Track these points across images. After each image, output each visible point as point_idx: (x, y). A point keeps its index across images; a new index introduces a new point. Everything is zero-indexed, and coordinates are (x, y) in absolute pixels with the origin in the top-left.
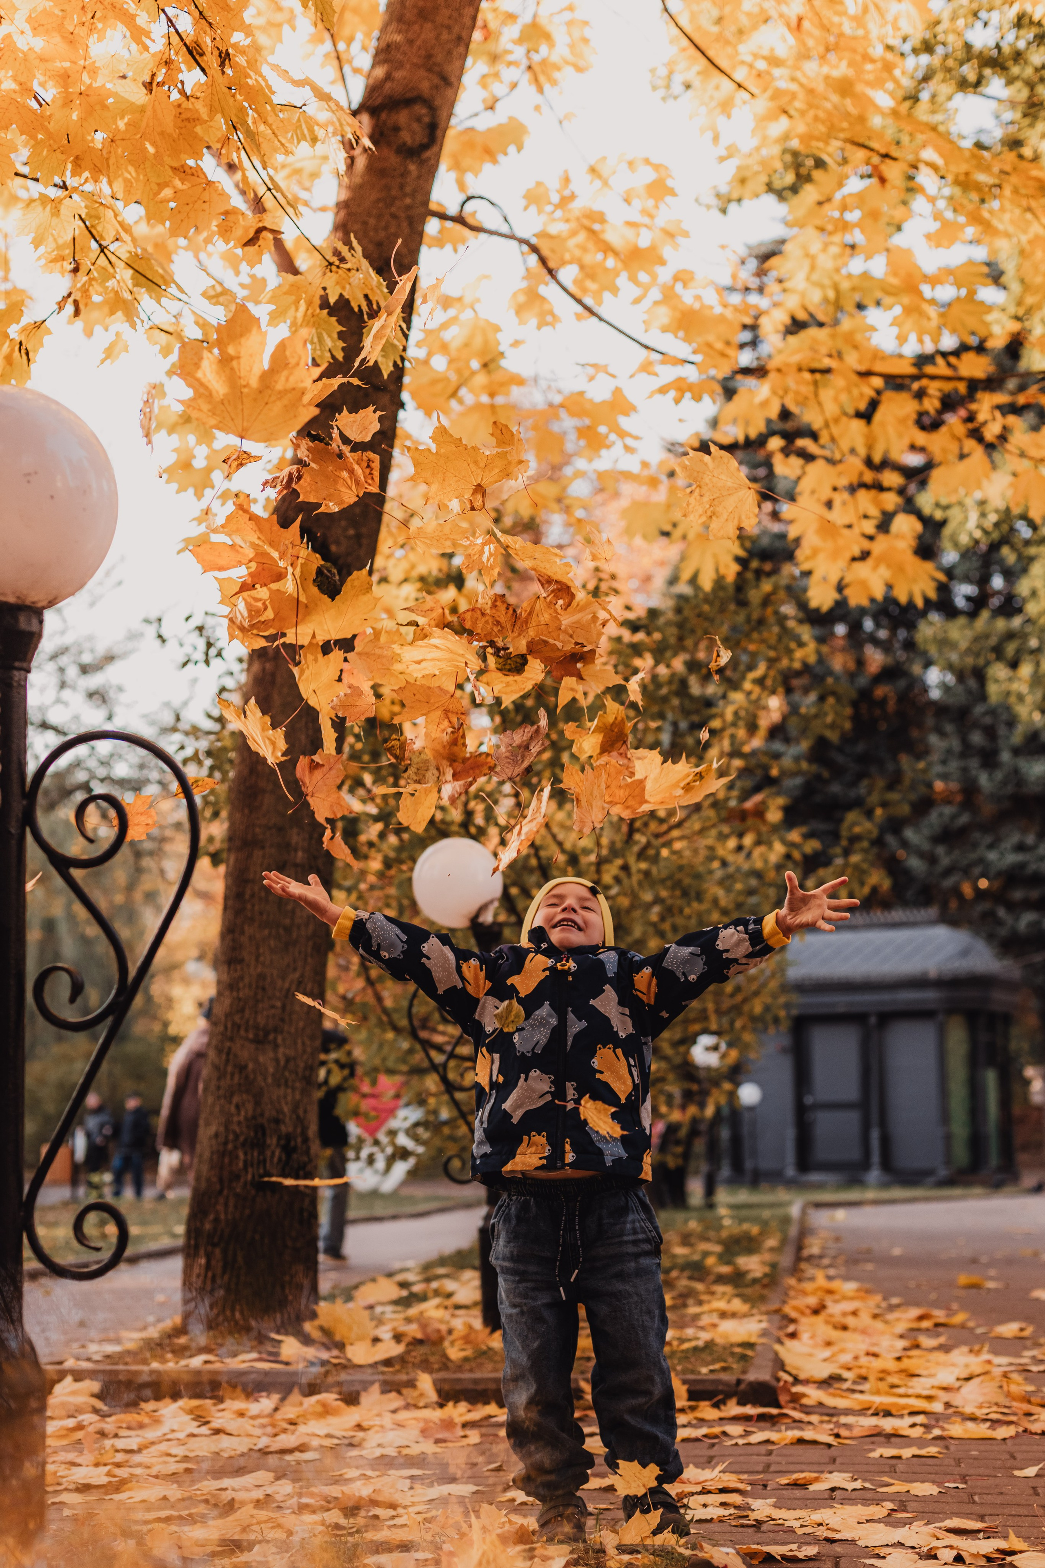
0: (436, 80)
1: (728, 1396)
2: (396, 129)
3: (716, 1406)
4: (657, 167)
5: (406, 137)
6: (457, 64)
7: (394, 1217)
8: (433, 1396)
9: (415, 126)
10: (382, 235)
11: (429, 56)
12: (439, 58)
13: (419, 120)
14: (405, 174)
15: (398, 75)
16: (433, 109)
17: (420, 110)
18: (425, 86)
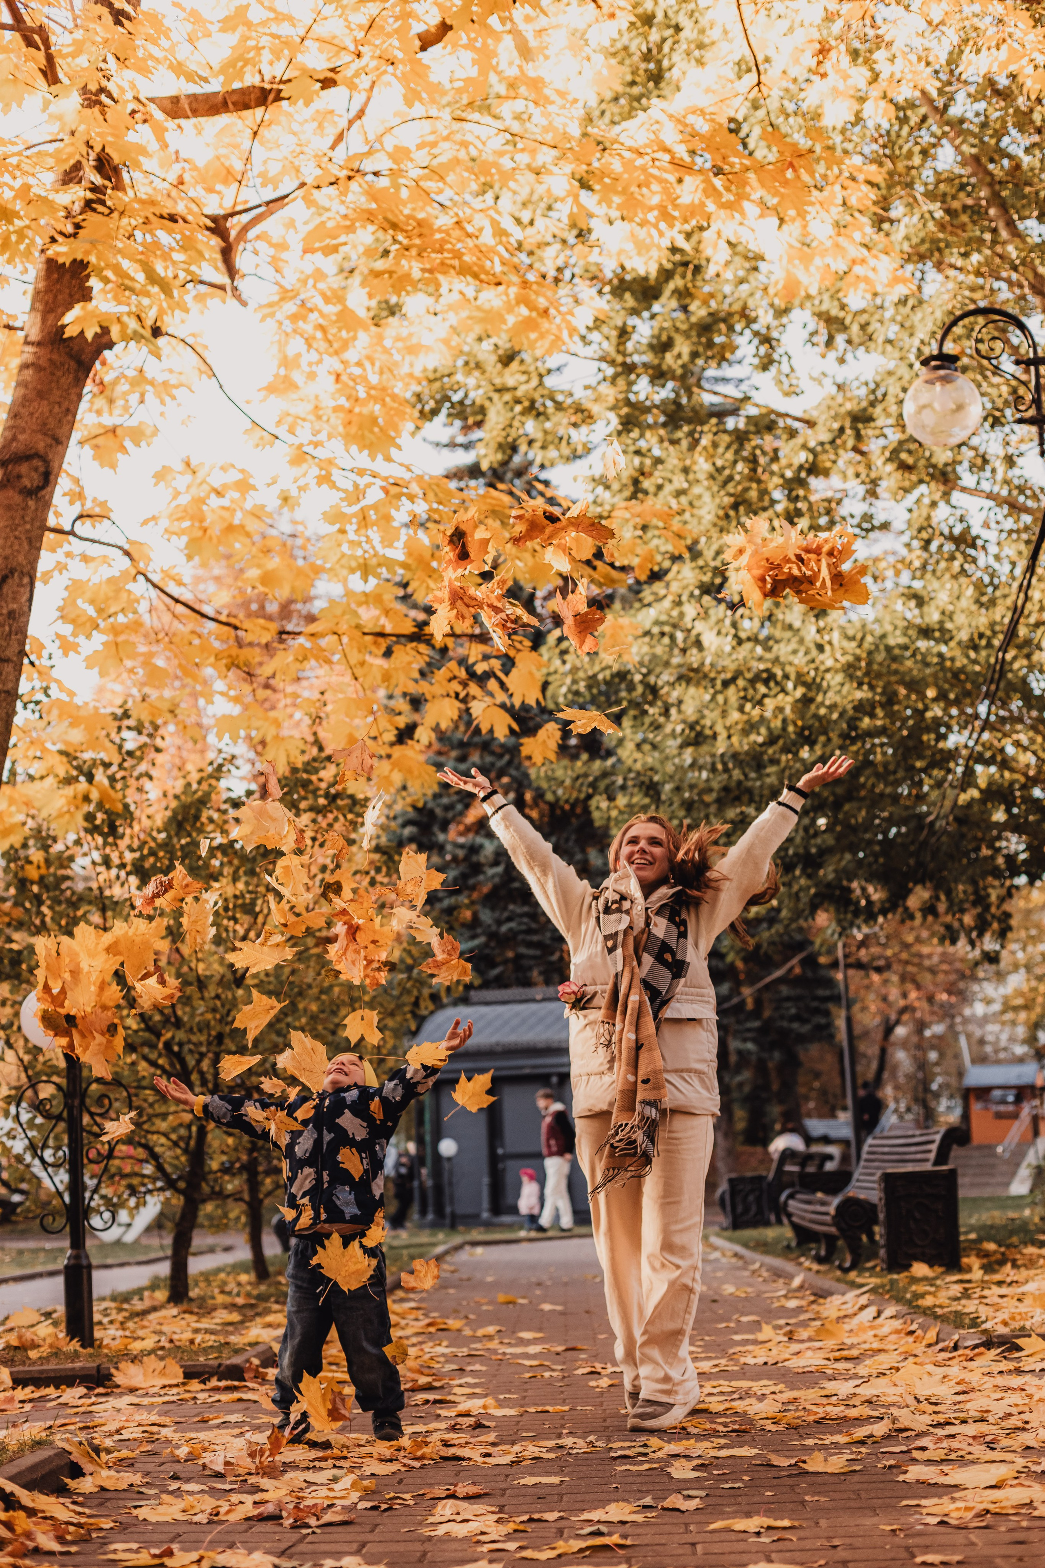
0: (49, 441)
1: (211, 1375)
2: (19, 477)
3: (203, 1382)
4: (242, 471)
5: (26, 482)
6: (66, 428)
7: (122, 1265)
8: (9, 1383)
9: (34, 474)
10: (8, 551)
11: (45, 424)
12: (52, 424)
13: (36, 470)
14: (26, 508)
15: (21, 437)
16: (46, 462)
17: (37, 463)
18: (41, 446)
